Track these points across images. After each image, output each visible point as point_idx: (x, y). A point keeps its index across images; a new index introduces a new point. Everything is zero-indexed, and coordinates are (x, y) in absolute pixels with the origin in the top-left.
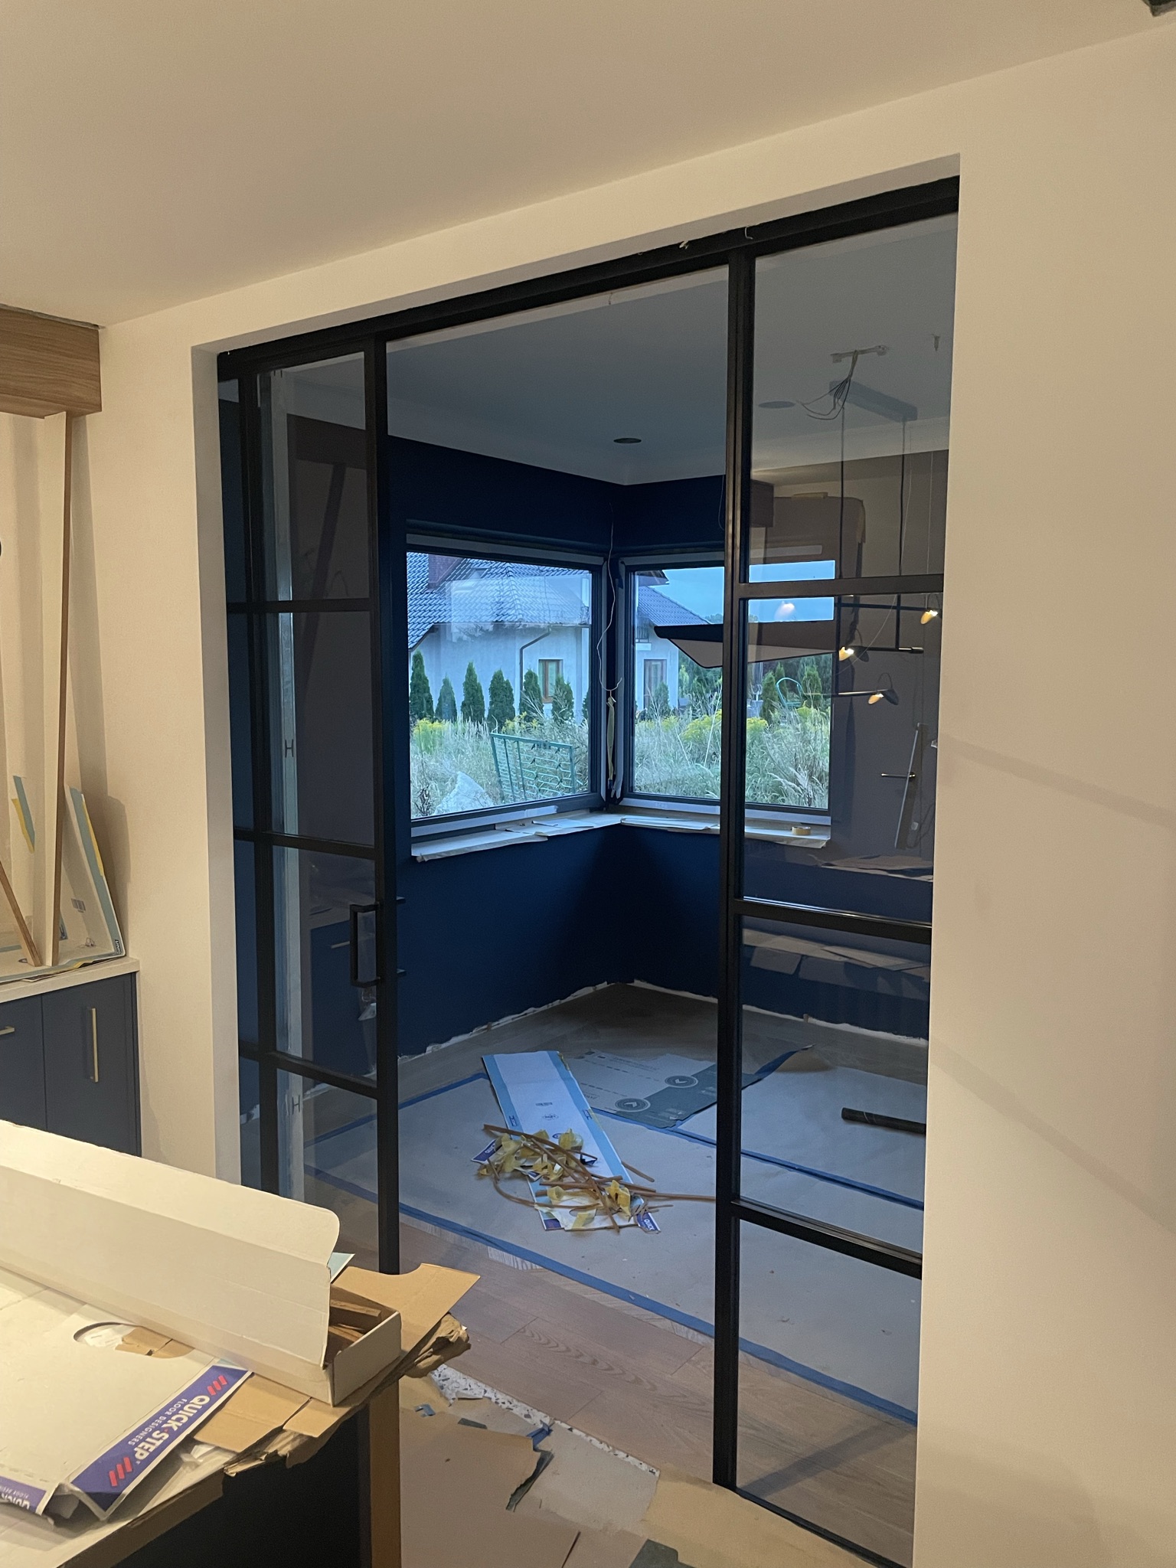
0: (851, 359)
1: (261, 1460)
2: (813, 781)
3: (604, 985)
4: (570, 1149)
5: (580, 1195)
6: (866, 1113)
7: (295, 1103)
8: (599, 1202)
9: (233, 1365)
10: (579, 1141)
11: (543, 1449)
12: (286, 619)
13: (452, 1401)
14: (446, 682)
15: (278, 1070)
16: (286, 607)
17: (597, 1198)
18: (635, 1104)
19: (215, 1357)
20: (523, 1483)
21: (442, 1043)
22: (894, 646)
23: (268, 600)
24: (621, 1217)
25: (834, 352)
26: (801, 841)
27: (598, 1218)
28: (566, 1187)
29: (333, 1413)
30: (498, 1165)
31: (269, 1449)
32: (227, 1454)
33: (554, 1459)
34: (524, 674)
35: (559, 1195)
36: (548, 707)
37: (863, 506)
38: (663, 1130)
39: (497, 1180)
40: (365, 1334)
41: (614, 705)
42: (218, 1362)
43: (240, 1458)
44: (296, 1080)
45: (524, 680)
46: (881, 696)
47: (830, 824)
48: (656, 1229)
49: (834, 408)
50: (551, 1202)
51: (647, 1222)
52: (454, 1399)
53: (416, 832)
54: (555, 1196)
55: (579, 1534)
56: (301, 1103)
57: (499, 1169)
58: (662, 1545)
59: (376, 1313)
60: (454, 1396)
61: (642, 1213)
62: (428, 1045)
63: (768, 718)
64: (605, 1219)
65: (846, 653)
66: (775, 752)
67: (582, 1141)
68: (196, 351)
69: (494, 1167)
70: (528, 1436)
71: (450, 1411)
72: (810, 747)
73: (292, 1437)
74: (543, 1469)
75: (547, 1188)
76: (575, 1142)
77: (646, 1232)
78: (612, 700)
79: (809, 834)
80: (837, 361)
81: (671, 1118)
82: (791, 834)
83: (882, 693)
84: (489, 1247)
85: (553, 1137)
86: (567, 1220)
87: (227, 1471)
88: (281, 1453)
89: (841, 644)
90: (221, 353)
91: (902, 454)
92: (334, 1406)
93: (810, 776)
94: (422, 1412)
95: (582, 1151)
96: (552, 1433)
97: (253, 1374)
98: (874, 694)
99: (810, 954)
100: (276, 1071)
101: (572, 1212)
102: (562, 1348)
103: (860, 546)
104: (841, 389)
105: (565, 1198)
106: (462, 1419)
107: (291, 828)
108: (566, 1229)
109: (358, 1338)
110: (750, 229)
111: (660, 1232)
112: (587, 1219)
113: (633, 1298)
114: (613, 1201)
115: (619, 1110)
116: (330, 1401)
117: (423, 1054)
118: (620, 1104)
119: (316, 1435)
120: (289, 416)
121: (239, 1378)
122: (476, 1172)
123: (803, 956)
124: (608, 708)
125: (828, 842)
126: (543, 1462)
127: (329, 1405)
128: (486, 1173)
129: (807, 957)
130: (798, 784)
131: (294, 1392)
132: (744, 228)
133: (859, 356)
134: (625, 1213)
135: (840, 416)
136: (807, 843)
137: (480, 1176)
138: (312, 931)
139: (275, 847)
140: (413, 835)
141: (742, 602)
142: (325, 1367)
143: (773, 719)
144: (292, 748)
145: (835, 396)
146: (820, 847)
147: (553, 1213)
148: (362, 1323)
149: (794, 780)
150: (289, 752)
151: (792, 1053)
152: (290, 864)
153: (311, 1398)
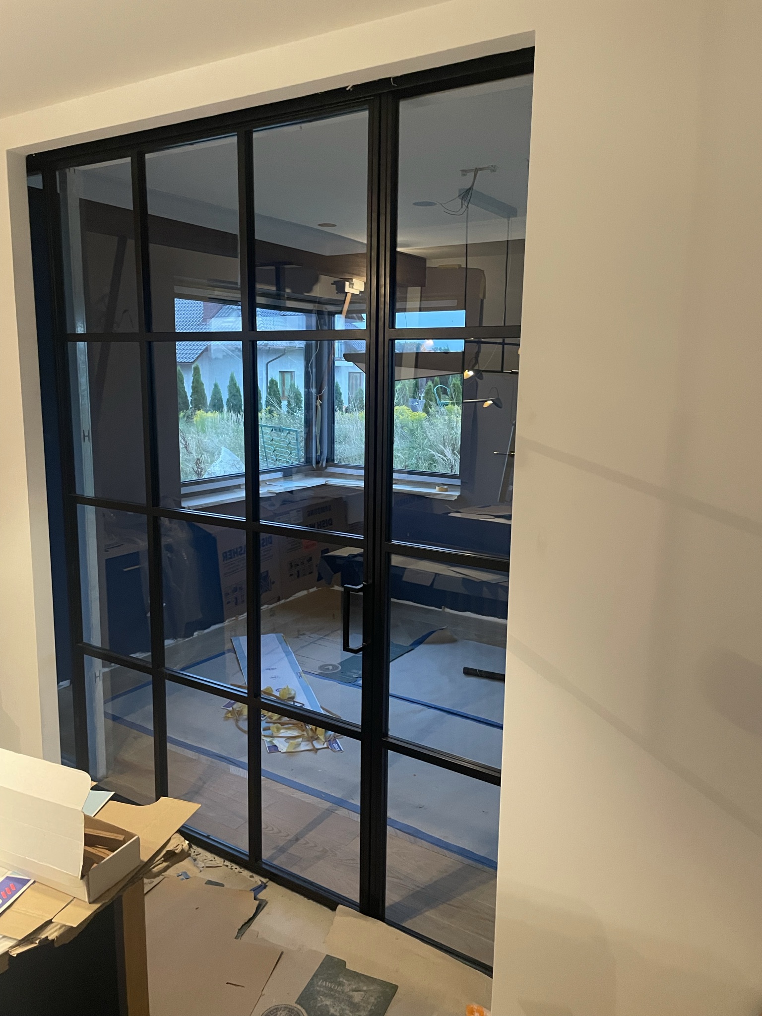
0: (473, 174)
1: (36, 943)
2: (455, 454)
3: (315, 589)
4: (286, 698)
5: (293, 729)
6: (479, 670)
7: (97, 676)
8: (305, 733)
9: (20, 875)
10: (293, 692)
11: (260, 898)
12: (82, 346)
13: (202, 869)
14: (216, 386)
15: (85, 655)
16: (81, 338)
17: (303, 731)
18: (331, 668)
19: (9, 870)
20: (247, 921)
21: (205, 629)
22: (500, 370)
23: (68, 332)
24: (318, 742)
25: (462, 169)
26: (442, 495)
27: (303, 743)
28: (283, 724)
29: (88, 909)
30: (238, 711)
31: (42, 935)
32: (11, 940)
33: (268, 904)
34: (269, 381)
35: (278, 730)
36: (284, 403)
37: (484, 274)
38: (348, 684)
39: (237, 721)
40: (113, 852)
41: (321, 405)
42: (11, 874)
43: (21, 943)
44: (98, 662)
45: (269, 385)
46: (491, 402)
47: (460, 484)
48: (341, 750)
49: (462, 207)
50: (272, 734)
51: (335, 745)
52: (203, 867)
53: (184, 490)
54: (275, 730)
55: (282, 953)
56: (101, 675)
57: (239, 713)
58: (336, 958)
59: (121, 838)
60: (203, 865)
61: (332, 740)
62: (195, 631)
63: (428, 413)
64: (308, 745)
65: (469, 374)
66: (431, 435)
67: (295, 694)
68: (10, 153)
69: (236, 712)
70: (251, 890)
71: (200, 875)
72: (453, 432)
73: (59, 926)
74: (260, 912)
75: (271, 725)
76: (290, 694)
77: (334, 752)
78: (319, 401)
79: (447, 491)
80: (464, 175)
81: (354, 676)
82: (436, 491)
83: (491, 400)
84: (230, 765)
85: (276, 691)
86: (283, 746)
87: (11, 952)
88: (50, 938)
89: (465, 368)
90: (28, 155)
91: (506, 239)
92: (90, 903)
93: (453, 450)
94: (182, 877)
95: (294, 700)
96: (267, 888)
97: (35, 882)
98: (487, 401)
99: (441, 573)
100: (83, 656)
101: (287, 740)
102: (276, 830)
103: (482, 301)
104: (466, 194)
105: (282, 731)
106: (208, 881)
107: (89, 491)
108: (282, 751)
109: (109, 855)
110: (396, 78)
111: (343, 751)
112: (296, 745)
113: (324, 796)
114: (314, 733)
115: (320, 672)
116: (87, 900)
117: (191, 637)
118: (321, 668)
119: (75, 926)
120: (80, 199)
121: (25, 885)
122: (224, 715)
123: (436, 574)
124: (317, 407)
125: (459, 496)
126: (259, 909)
127: (86, 902)
128: (230, 716)
129: (439, 574)
130: (445, 456)
131: (61, 893)
132: (390, 78)
133: (479, 172)
134: (321, 740)
135: (465, 213)
136: (446, 497)
137: (226, 718)
138: (107, 560)
139: (78, 505)
140: (182, 492)
141: (390, 342)
142: (83, 877)
143: (431, 413)
144: (88, 436)
145: (462, 199)
146: (454, 500)
147: (274, 742)
148: (112, 845)
149: (443, 453)
150: (87, 438)
151: (433, 632)
152: (89, 517)
153: (74, 898)
